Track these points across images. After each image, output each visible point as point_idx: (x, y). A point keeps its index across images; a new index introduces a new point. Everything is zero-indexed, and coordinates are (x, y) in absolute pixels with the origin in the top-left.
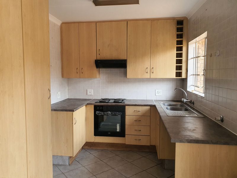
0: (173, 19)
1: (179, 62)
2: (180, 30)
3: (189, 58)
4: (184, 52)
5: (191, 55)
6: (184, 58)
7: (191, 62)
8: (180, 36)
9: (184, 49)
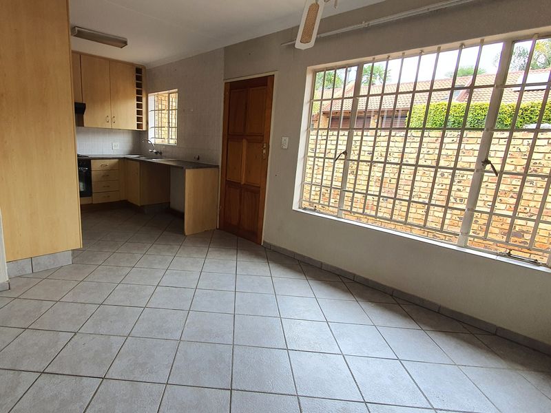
0: (132, 64)
1: (139, 113)
2: (139, 78)
3: (149, 110)
4: (144, 103)
5: (151, 107)
6: (144, 110)
7: (151, 114)
8: (138, 85)
9: (144, 99)
